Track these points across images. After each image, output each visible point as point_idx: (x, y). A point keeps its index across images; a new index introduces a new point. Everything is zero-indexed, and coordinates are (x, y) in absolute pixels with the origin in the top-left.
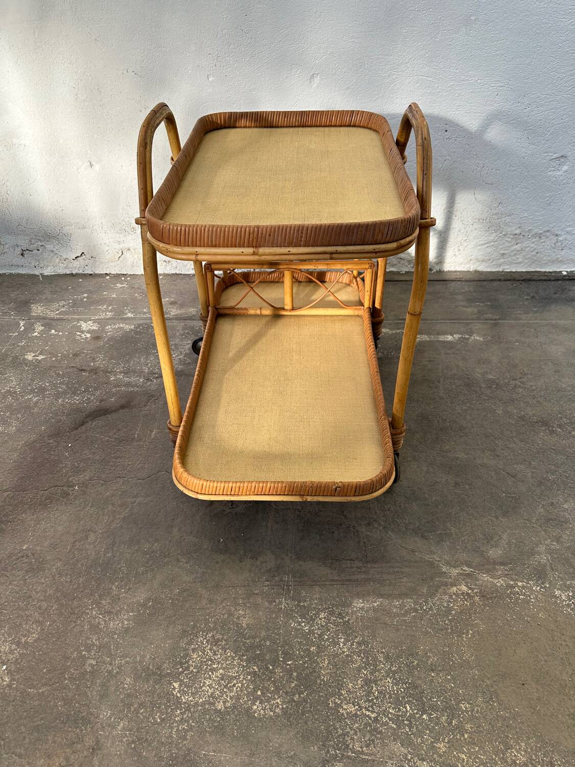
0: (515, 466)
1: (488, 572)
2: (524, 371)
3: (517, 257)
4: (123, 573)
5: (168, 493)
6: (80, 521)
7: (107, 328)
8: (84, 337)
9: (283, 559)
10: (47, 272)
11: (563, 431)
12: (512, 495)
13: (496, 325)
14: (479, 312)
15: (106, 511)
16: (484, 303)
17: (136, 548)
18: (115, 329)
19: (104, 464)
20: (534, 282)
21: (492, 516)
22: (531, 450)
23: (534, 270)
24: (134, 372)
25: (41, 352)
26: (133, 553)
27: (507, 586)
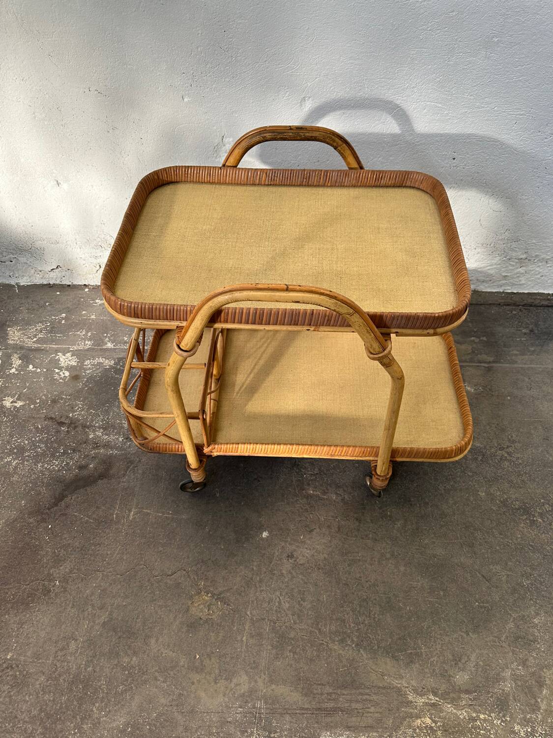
0: (491, 567)
1: (453, 701)
2: (512, 437)
3: (520, 279)
4: (103, 692)
5: (146, 594)
6: (61, 626)
7: (86, 363)
8: (63, 376)
9: (256, 681)
10: (24, 282)
11: (544, 521)
12: (485, 605)
13: (489, 369)
14: (473, 352)
15: (86, 613)
16: (479, 338)
17: (115, 663)
18: (94, 365)
19: (83, 552)
20: (535, 308)
21: (462, 632)
22: (509, 546)
23: (537, 292)
24: (114, 427)
25: (19, 396)
26: (113, 669)
27: (469, 719)
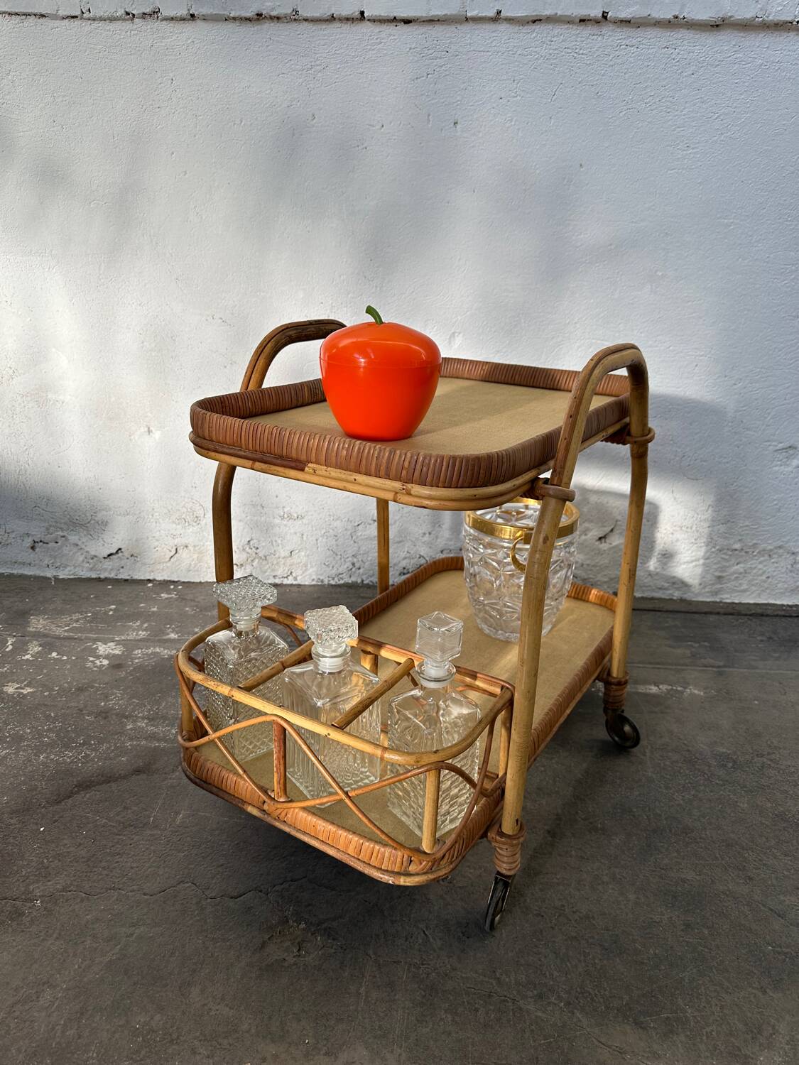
0: (782, 898)
2: (772, 743)
3: (740, 582)
6: (31, 965)
7: (136, 652)
8: (99, 664)
9: (384, 1059)
10: (64, 574)
12: (784, 950)
13: (720, 674)
14: (694, 656)
15: (81, 948)
16: (699, 643)
18: (147, 654)
19: (91, 864)
20: (768, 618)
23: (766, 602)
24: (164, 718)
25: (30, 682)
26: (114, 1032)
